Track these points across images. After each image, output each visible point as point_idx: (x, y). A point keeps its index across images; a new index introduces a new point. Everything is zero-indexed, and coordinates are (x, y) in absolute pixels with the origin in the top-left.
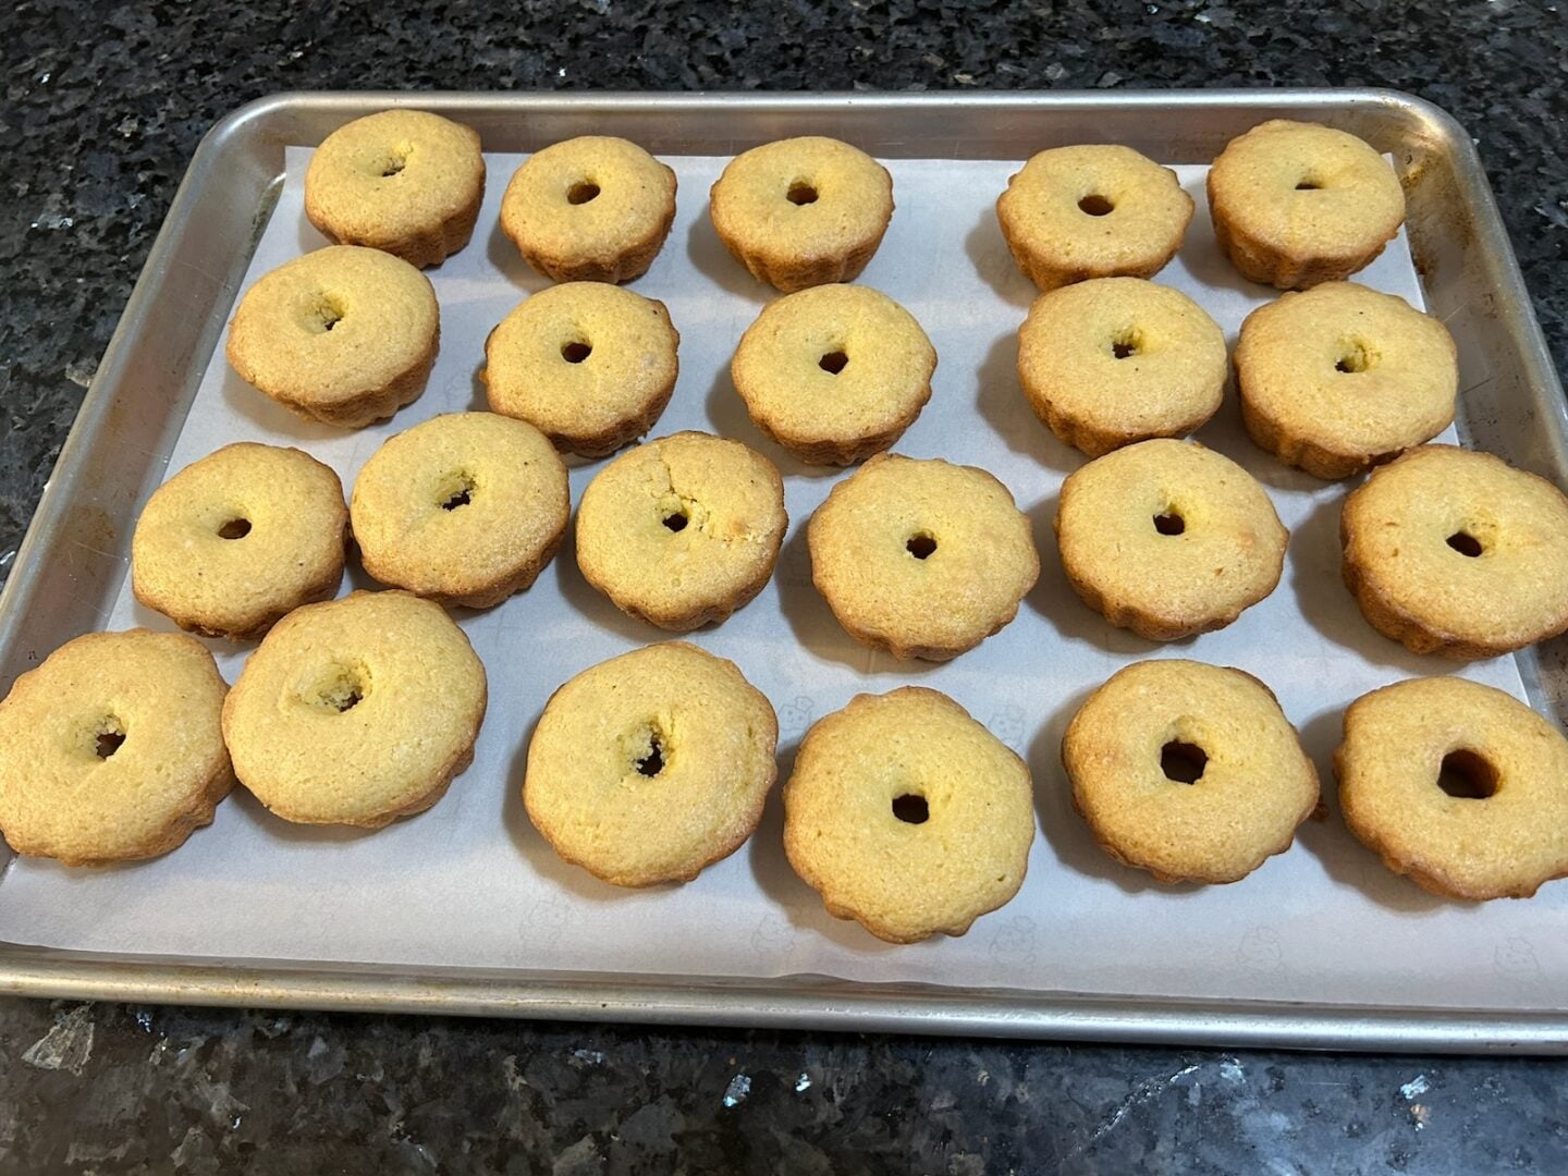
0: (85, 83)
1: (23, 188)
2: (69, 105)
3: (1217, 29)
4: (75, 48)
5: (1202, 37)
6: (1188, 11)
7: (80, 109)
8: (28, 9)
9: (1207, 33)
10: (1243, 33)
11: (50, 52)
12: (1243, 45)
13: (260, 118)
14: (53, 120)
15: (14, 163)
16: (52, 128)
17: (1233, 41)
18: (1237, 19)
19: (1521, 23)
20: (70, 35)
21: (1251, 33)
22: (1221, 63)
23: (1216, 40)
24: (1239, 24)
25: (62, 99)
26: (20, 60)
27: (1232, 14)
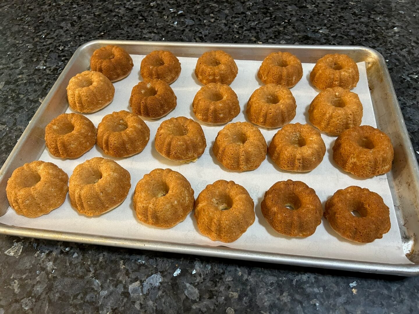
0: (53, 38)
1: (35, 60)
2: (48, 43)
3: (324, 34)
4: (51, 30)
5: (320, 35)
6: (317, 29)
7: (51, 44)
8: (41, 22)
9: (321, 35)
10: (330, 35)
11: (45, 31)
12: (330, 38)
13: (91, 45)
14: (44, 45)
15: (34, 54)
16: (44, 47)
17: (328, 36)
18: (329, 31)
19: (402, 34)
20: (51, 27)
21: (332, 35)
22: (324, 41)
23: (324, 36)
24: (329, 33)
25: (47, 41)
26: (38, 32)
27: (328, 30)
